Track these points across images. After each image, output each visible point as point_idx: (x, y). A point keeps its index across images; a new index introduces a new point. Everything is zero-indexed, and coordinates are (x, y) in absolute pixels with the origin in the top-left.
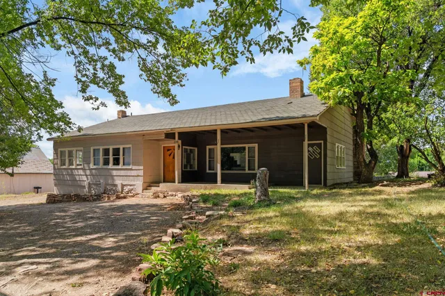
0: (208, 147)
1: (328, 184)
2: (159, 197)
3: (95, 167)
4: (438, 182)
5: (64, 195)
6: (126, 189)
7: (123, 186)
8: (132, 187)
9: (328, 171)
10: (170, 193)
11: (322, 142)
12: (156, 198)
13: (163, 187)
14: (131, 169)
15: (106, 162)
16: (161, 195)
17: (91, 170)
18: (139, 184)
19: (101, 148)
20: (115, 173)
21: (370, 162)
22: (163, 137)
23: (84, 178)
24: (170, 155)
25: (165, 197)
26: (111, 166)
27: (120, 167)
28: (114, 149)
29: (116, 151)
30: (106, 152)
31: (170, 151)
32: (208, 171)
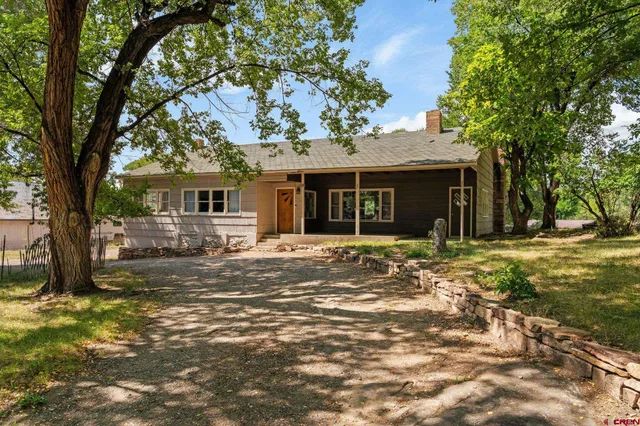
0: (330, 191)
1: (478, 235)
2: (285, 250)
3: (187, 213)
4: (601, 233)
5: (147, 249)
6: (233, 241)
7: (228, 237)
8: (241, 239)
9: (477, 220)
10: (300, 246)
11: (471, 188)
12: (281, 251)
13: (285, 238)
14: (240, 217)
15: (204, 208)
16: (288, 248)
17: (181, 217)
18: (251, 235)
19: (197, 190)
20: (216, 221)
21: (525, 211)
22: (285, 179)
23: (172, 227)
24: (286, 200)
25: (293, 250)
26: (211, 212)
27: (224, 214)
28: (214, 192)
29: (218, 195)
30: (204, 196)
31: (286, 196)
32: (330, 220)
